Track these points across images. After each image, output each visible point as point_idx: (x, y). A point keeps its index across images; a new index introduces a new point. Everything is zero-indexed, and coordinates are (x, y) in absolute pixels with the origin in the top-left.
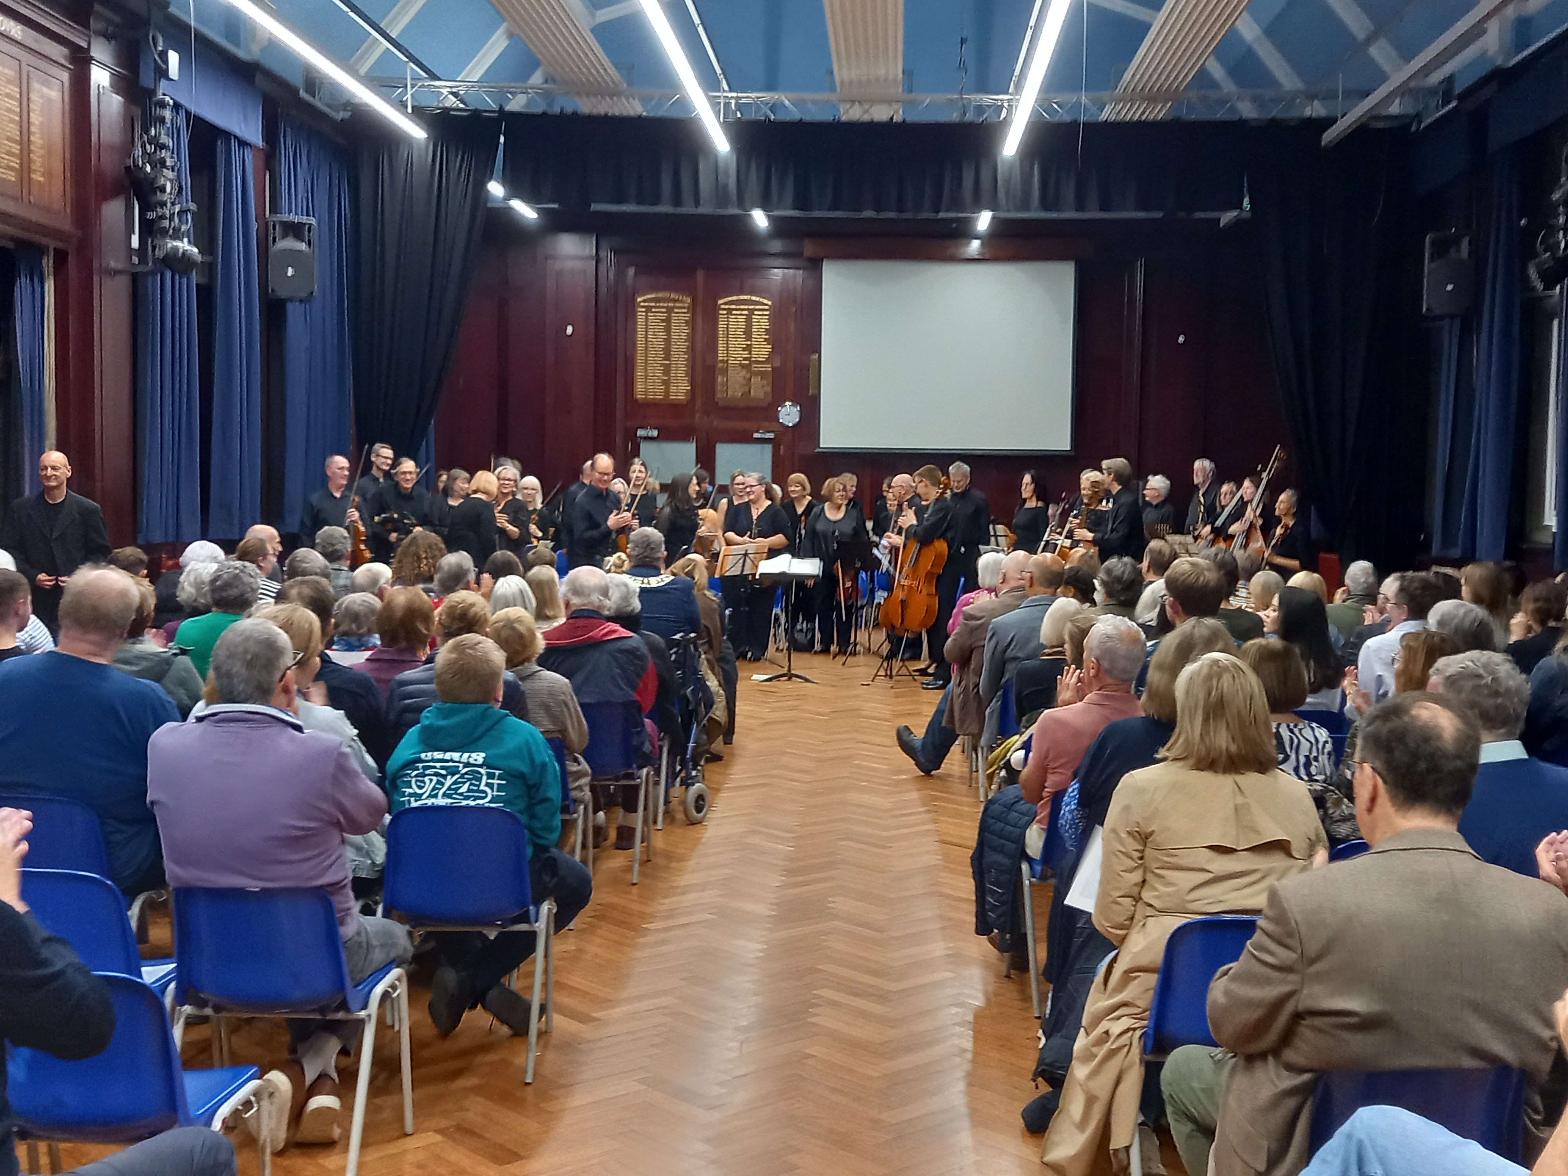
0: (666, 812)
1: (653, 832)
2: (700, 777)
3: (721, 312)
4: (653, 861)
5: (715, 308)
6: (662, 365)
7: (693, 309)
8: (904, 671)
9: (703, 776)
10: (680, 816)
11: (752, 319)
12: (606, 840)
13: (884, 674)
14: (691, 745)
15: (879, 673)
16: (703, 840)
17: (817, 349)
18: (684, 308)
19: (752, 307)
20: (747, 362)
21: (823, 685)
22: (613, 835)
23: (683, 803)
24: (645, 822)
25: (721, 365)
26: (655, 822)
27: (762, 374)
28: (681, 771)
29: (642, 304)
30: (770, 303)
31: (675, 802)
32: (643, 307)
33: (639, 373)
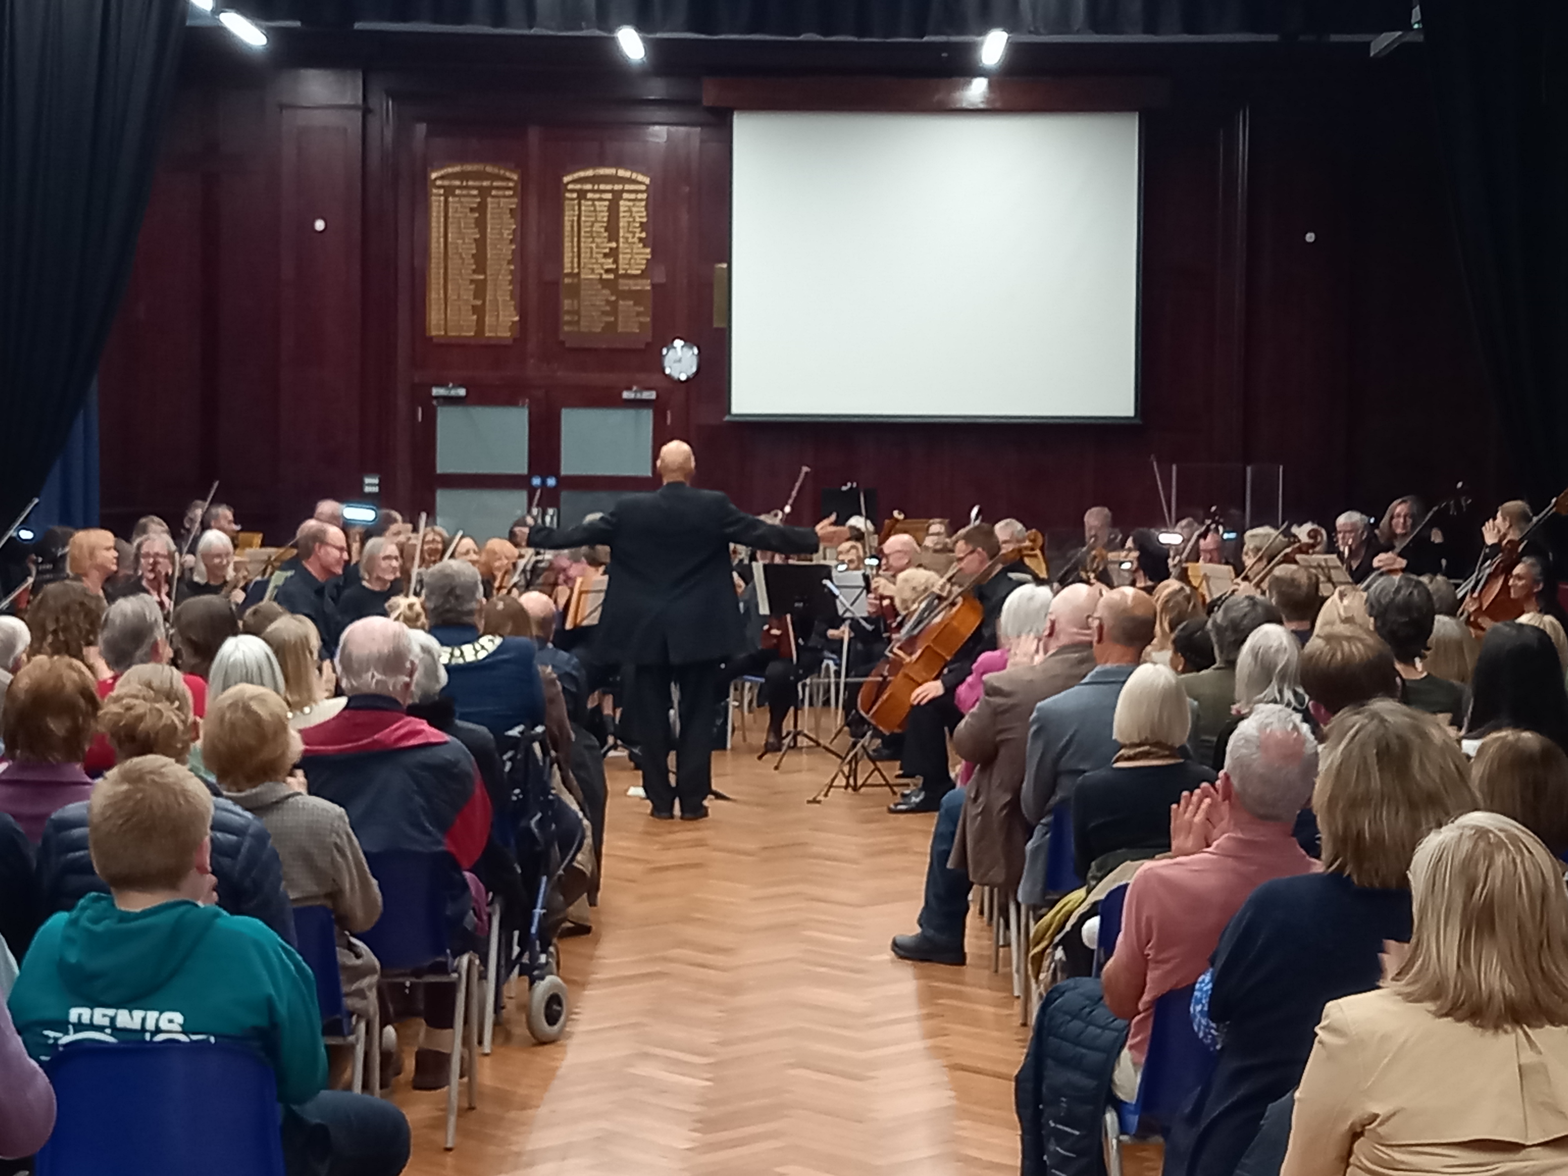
0: (497, 1024)
1: (477, 1058)
2: (554, 965)
3: (568, 195)
4: (478, 1108)
5: (559, 189)
6: (472, 281)
7: (523, 191)
8: (876, 778)
9: (558, 964)
10: (520, 1030)
11: (618, 206)
12: (399, 1073)
13: (844, 783)
14: (538, 911)
15: (835, 784)
16: (560, 1072)
17: (725, 253)
18: (509, 188)
19: (618, 187)
20: (611, 276)
21: (745, 803)
22: (410, 1064)
23: (525, 1008)
24: (466, 1042)
25: (567, 280)
26: (480, 1042)
27: (636, 296)
28: (520, 955)
29: (439, 183)
30: (647, 180)
31: (510, 1005)
32: (439, 187)
33: (435, 295)
